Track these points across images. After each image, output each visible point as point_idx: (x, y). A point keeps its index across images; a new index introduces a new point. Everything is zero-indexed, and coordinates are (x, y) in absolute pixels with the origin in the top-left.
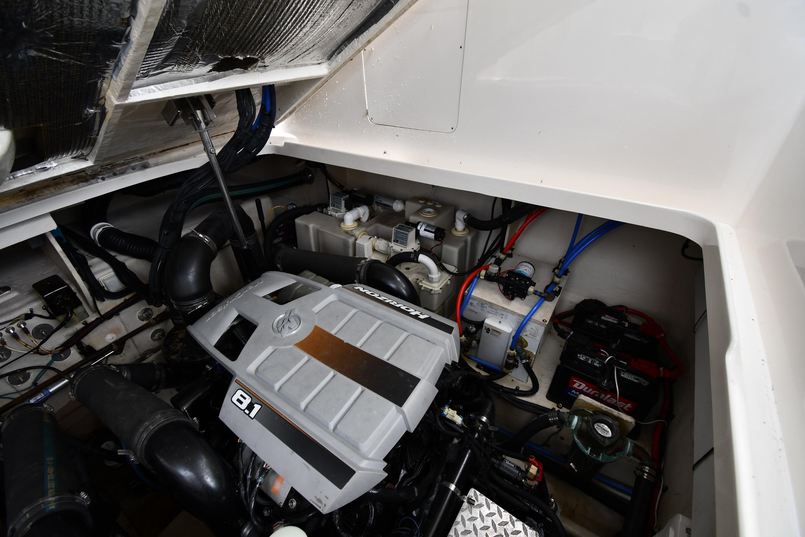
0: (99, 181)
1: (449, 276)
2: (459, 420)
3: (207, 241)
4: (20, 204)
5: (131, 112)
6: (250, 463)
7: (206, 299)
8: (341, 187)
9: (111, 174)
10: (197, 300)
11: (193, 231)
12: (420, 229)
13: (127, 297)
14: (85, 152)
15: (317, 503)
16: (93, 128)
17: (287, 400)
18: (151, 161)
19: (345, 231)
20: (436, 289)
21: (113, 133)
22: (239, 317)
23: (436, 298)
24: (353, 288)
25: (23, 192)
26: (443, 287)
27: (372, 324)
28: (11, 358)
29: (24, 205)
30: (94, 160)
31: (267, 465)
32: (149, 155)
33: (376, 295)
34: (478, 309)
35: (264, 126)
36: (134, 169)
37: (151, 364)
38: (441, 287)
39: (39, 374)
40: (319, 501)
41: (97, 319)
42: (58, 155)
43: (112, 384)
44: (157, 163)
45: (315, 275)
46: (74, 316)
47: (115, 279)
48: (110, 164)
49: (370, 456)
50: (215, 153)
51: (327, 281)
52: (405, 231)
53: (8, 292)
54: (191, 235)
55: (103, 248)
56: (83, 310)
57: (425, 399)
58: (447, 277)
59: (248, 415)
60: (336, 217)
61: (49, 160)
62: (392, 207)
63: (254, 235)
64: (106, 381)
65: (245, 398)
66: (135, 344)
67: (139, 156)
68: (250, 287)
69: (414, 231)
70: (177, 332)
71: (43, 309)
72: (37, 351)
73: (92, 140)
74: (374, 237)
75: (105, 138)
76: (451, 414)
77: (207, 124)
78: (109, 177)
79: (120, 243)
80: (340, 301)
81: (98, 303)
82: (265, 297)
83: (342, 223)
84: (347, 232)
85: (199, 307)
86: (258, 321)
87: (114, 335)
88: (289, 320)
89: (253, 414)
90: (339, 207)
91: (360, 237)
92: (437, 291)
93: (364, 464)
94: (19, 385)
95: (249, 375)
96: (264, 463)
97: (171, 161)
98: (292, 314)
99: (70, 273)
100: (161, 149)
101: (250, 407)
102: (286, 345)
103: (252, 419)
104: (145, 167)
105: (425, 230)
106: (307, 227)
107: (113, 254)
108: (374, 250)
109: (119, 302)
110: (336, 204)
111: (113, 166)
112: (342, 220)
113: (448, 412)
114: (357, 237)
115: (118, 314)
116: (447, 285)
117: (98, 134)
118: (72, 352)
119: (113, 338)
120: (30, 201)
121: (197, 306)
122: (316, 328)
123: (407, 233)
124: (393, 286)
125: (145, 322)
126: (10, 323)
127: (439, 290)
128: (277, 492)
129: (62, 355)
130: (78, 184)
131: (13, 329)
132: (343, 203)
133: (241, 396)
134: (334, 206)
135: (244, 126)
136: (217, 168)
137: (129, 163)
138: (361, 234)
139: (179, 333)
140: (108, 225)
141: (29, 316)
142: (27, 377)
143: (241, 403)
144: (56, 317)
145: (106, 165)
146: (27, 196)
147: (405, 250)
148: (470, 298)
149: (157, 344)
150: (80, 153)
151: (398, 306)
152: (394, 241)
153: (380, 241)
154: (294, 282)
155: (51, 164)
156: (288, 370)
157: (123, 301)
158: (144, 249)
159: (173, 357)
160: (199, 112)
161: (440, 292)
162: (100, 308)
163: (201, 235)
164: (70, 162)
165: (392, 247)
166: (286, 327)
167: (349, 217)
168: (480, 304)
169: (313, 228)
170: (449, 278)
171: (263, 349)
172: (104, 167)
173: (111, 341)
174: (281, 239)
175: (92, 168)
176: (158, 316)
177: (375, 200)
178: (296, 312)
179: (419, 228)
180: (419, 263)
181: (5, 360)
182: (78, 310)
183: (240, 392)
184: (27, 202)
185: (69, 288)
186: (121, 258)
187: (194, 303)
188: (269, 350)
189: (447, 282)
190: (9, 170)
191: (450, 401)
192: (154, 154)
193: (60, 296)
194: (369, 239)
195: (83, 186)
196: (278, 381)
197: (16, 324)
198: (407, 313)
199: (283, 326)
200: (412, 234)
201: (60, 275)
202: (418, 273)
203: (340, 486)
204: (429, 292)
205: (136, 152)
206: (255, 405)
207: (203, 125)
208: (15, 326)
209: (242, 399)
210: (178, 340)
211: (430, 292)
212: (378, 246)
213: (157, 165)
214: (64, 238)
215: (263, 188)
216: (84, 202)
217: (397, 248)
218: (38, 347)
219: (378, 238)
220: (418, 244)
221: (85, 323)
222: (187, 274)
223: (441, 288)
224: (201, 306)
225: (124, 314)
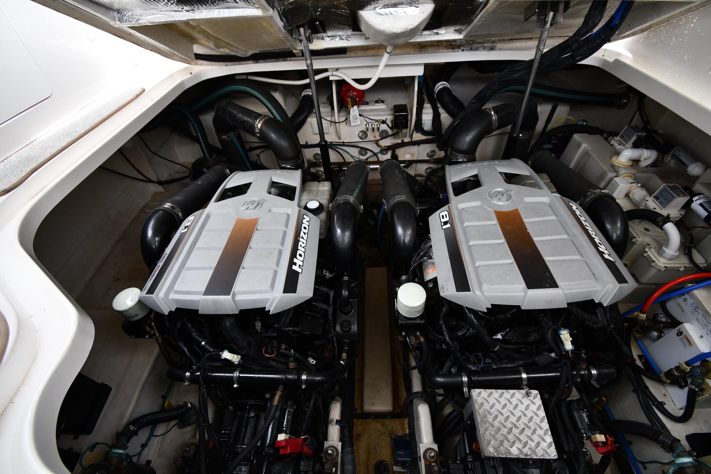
0: (460, 51)
1: (689, 264)
2: (569, 346)
3: (493, 119)
4: (415, 52)
5: (504, 5)
6: (427, 248)
7: (467, 158)
8: (646, 123)
9: (469, 48)
10: (462, 155)
11: (490, 108)
12: (696, 201)
13: (429, 137)
14: (463, 28)
15: (441, 288)
16: (476, 12)
17: (465, 234)
18: (499, 45)
19: (613, 164)
20: (659, 264)
21: (485, 18)
22: (476, 176)
23: (652, 272)
24: (569, 202)
25: (420, 45)
26: (669, 267)
27: (559, 234)
28: (366, 140)
29: (417, 54)
30: (464, 35)
31: (433, 255)
32: (500, 40)
33: (582, 219)
34: (687, 307)
35: (601, 38)
36: (484, 48)
37: (417, 180)
38: (667, 266)
39: (371, 156)
40: (443, 288)
41: (409, 142)
42: (448, 26)
43: (397, 173)
44: (501, 48)
45: (549, 180)
46: (400, 133)
47: (431, 122)
48: (473, 41)
49: (485, 294)
50: (543, 51)
51: (555, 190)
52: (675, 193)
53: (382, 104)
54: (487, 110)
55: (436, 100)
56: (406, 132)
57: (551, 301)
58: (686, 263)
59: (442, 226)
60: (615, 149)
61: (443, 28)
62: (687, 166)
63: (532, 132)
64: (396, 170)
65: (446, 217)
66: (416, 168)
67: (493, 39)
68: (497, 161)
69: (686, 199)
70: (439, 171)
71: (391, 122)
72: (377, 142)
73: (471, 20)
74: (638, 184)
75: (479, 21)
76: (566, 337)
77: (551, 25)
78: (467, 50)
79: (446, 99)
80: (550, 205)
81: (415, 133)
82: (500, 173)
83: (616, 156)
84: (613, 166)
85: (460, 160)
86: (484, 184)
87: (410, 156)
88: (503, 195)
89: (444, 227)
90: (627, 142)
91: (623, 177)
92: (659, 266)
93: (478, 293)
94: (361, 156)
95: (457, 208)
96: (433, 253)
97: (511, 49)
98: (508, 193)
99: (413, 106)
100: (510, 38)
101: (446, 223)
102: (489, 207)
103: (442, 229)
104: (492, 49)
105: (701, 205)
106: (579, 145)
107: (439, 105)
108: (627, 195)
109: (424, 137)
110: (625, 137)
111: (474, 42)
112: (618, 153)
113: (565, 334)
114: (619, 175)
115: (419, 145)
116: (677, 270)
117: (476, 17)
118: (389, 153)
119: (409, 158)
120: (420, 52)
121: (459, 159)
122: (517, 210)
123: (675, 196)
124: (608, 226)
125: (428, 158)
126: (375, 121)
127: (662, 267)
128: (428, 273)
129: (384, 152)
130: (448, 49)
131: (374, 125)
132: (634, 138)
133: (446, 215)
134: (623, 137)
135: (580, 33)
136: (536, 64)
137: (484, 43)
138: (626, 175)
139: (440, 172)
140: (447, 85)
141: (384, 122)
142: (366, 154)
143: (443, 218)
144: (393, 129)
145: (470, 41)
146: (420, 49)
147: (658, 210)
148: (688, 292)
149: (425, 175)
150: (460, 28)
151: (593, 236)
152: (654, 197)
153: (641, 191)
154: (528, 174)
155: (442, 31)
156: (479, 220)
157: (426, 138)
158: (456, 110)
159: (429, 183)
160: (551, 14)
161: (663, 269)
162: (414, 136)
163: (493, 113)
164: (452, 32)
165: (647, 201)
166: (498, 197)
167: (628, 154)
168: (695, 306)
169: (585, 148)
170: (687, 265)
171: (475, 200)
172: (468, 42)
173: (407, 159)
174: (552, 146)
175: (460, 41)
176: (437, 159)
177: (673, 151)
178: (512, 193)
179: (694, 199)
180: (662, 229)
181: (363, 139)
182: (404, 131)
183: (446, 213)
184: (418, 53)
185: (407, 115)
186: (441, 110)
187: (459, 156)
188: (478, 203)
189: (681, 267)
190: (422, 29)
191: (575, 332)
192: (504, 40)
193: (401, 118)
194: (631, 183)
195: (450, 52)
196: (469, 222)
197: (377, 123)
198: (596, 246)
199: (496, 196)
200: (682, 200)
201: (408, 106)
202: (655, 240)
203: (457, 291)
204: (650, 261)
205: (493, 36)
206: (449, 224)
207: (548, 25)
208: (376, 124)
209: (445, 216)
210: (436, 175)
211: (650, 263)
212: (634, 194)
213: (500, 49)
214: (422, 84)
215: (568, 96)
216: (444, 64)
217: (652, 204)
218: (378, 141)
219: (642, 186)
220: (681, 214)
221: (402, 141)
222: (467, 135)
223: (665, 267)
224: (462, 160)
225: (422, 146)
